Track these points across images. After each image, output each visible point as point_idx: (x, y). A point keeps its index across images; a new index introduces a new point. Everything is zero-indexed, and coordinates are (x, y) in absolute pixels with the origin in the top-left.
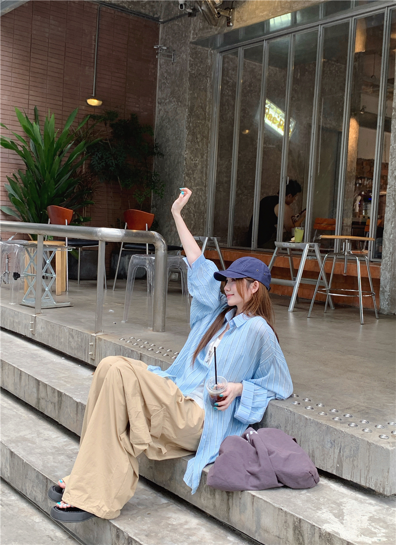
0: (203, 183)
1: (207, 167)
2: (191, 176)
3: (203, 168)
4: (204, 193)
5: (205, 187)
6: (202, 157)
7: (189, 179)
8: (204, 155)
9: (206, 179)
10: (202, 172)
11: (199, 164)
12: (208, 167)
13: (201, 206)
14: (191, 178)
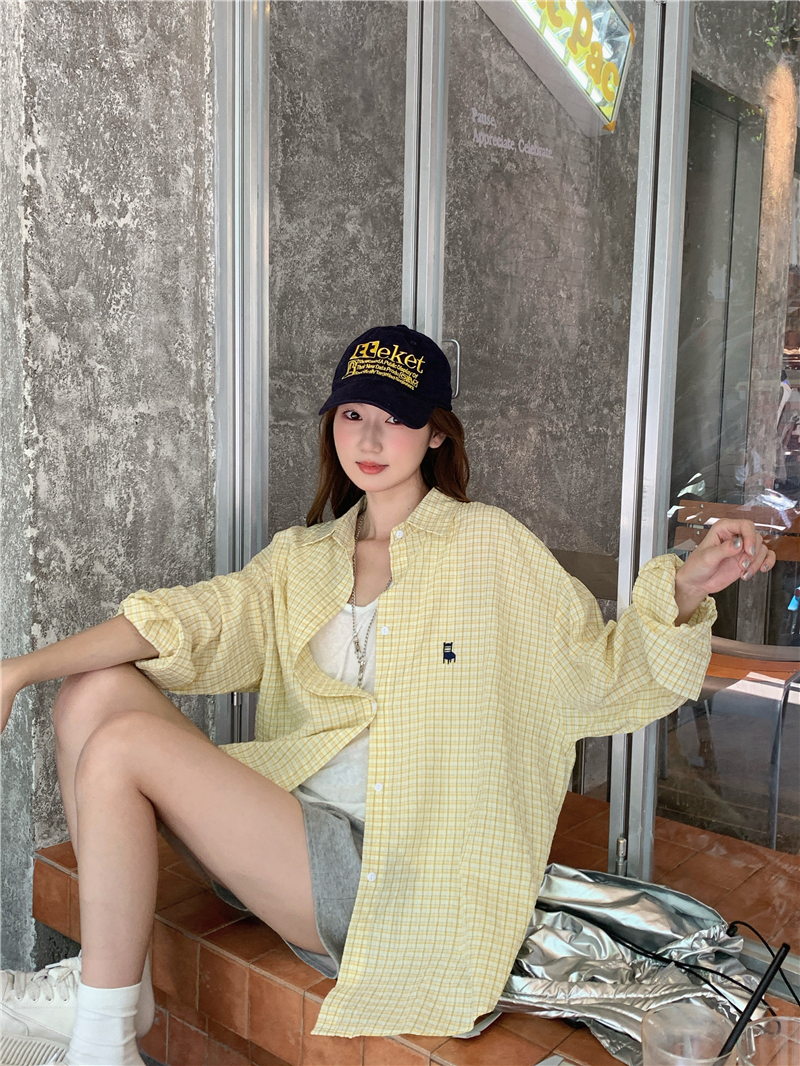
0: (182, 374)
1: (200, 263)
2: (85, 327)
3: (172, 263)
4: (195, 441)
5: (199, 398)
6: (164, 190)
7: (73, 349)
8: (176, 172)
9: (204, 341)
10: (169, 299)
11: (140, 234)
12: (213, 260)
13: (174, 534)
14: (85, 345)
